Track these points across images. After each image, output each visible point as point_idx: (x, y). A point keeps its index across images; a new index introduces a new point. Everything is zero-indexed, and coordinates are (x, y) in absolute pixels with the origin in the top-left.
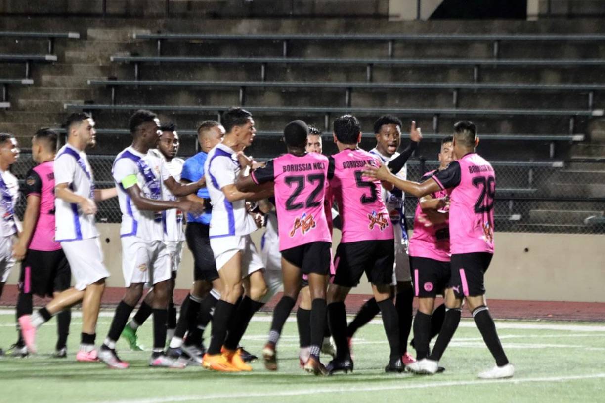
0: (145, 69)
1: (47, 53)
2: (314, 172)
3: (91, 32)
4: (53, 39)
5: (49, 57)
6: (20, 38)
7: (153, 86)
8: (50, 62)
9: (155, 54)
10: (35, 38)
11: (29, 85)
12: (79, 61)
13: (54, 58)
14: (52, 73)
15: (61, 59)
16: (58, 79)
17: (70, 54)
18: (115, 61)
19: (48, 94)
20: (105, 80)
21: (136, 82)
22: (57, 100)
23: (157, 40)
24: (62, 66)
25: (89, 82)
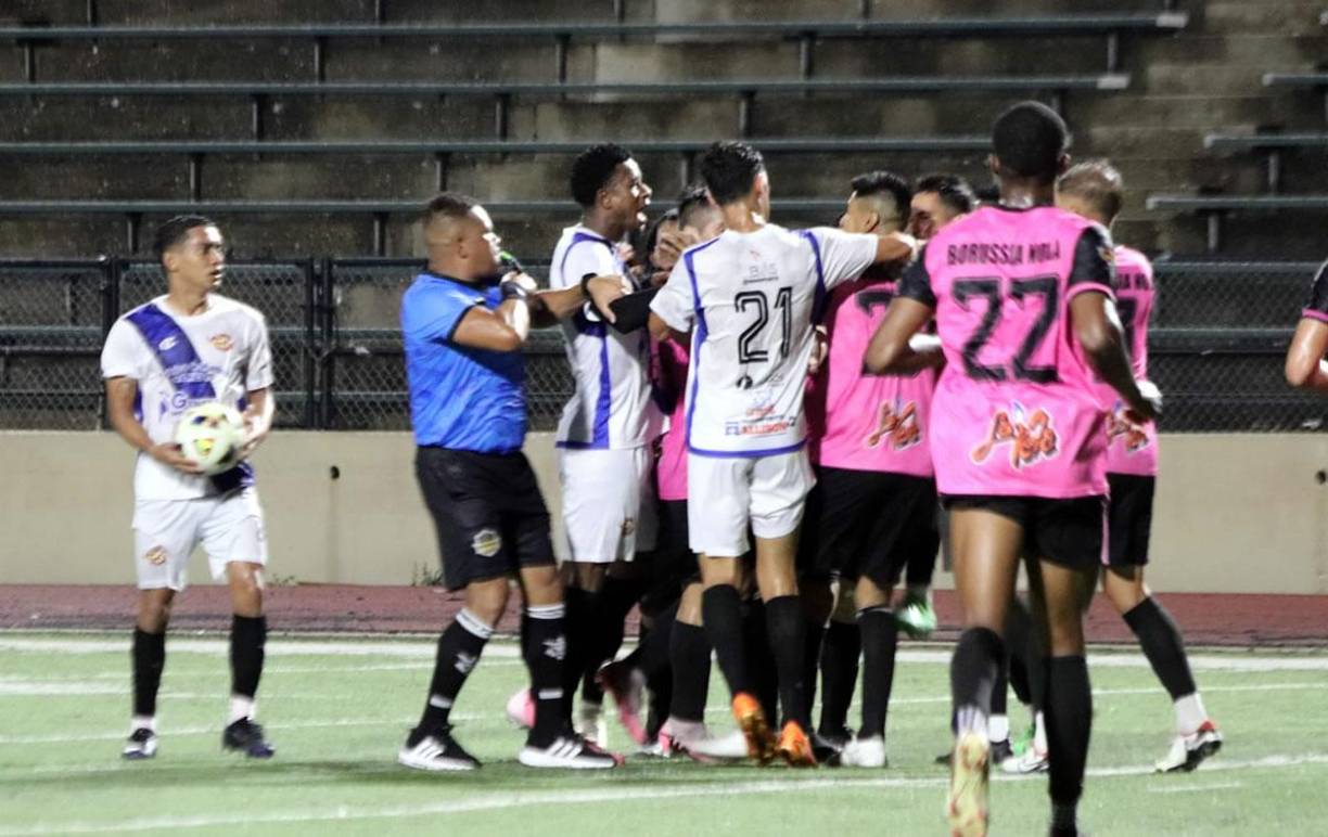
1: (1162, 8)
2: (1028, 270)
5: (1166, 19)
8: (1169, 31)
11: (1116, 92)
12: (1240, 25)
13: (1174, 20)
14: (1174, 60)
15: (1197, 23)
16: (1188, 73)
17: (1219, 9)
19: (1165, 112)
20: (1308, 73)
22: (1188, 128)
24: (1199, 41)
25: (1268, 79)
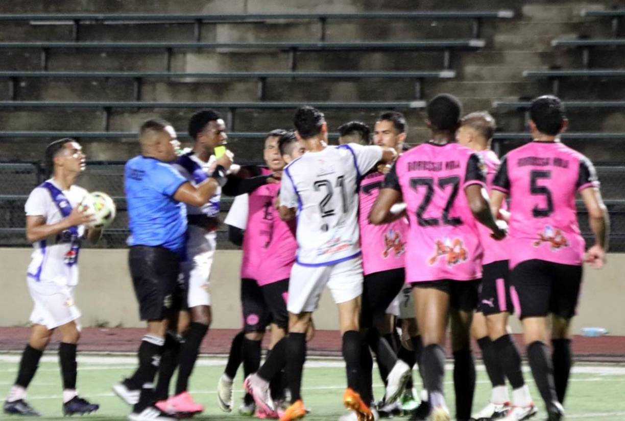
0: (598, 55)
1: (471, 37)
3: (527, 10)
4: (480, 20)
5: (474, 43)
6: (438, 19)
7: (607, 76)
8: (475, 49)
9: (609, 36)
10: (456, 19)
11: (448, 79)
12: (512, 46)
13: (480, 43)
14: (477, 63)
15: (490, 45)
16: (485, 70)
17: (501, 38)
18: (558, 46)
19: (473, 89)
20: (545, 70)
21: (585, 72)
22: (485, 98)
23: (613, 17)
24: (491, 54)
25: (525, 73)
